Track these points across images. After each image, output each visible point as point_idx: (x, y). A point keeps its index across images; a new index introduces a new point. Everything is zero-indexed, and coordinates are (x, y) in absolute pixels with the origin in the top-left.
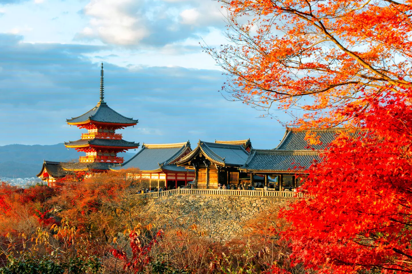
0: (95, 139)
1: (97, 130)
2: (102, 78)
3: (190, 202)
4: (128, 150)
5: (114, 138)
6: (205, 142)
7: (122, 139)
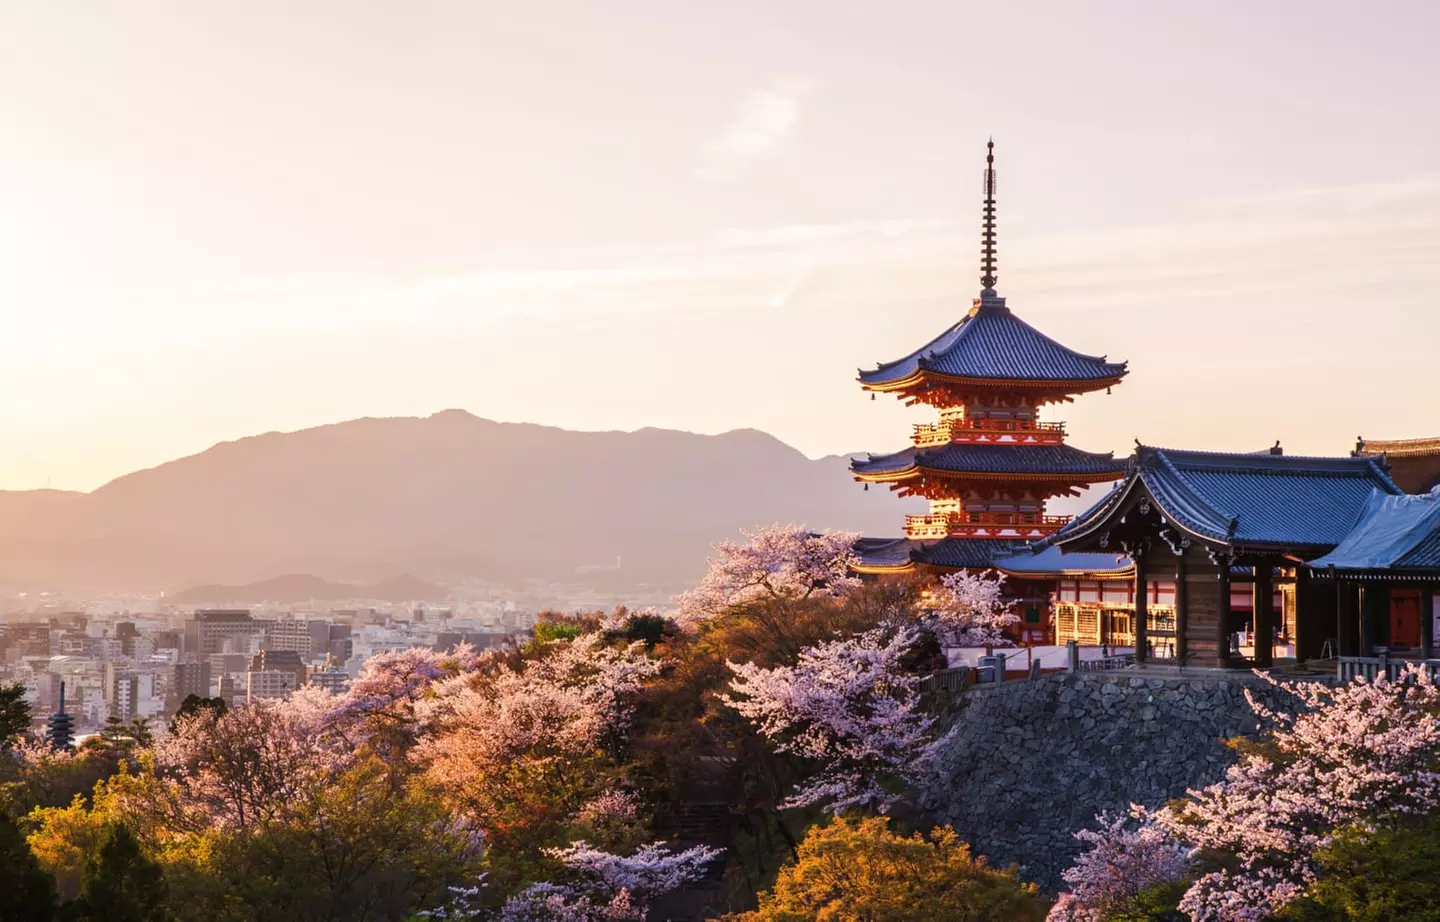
0: (952, 446)
1: (961, 409)
2: (990, 202)
3: (1107, 706)
4: (1087, 488)
5: (1030, 440)
6: (1163, 451)
7: (1067, 441)
